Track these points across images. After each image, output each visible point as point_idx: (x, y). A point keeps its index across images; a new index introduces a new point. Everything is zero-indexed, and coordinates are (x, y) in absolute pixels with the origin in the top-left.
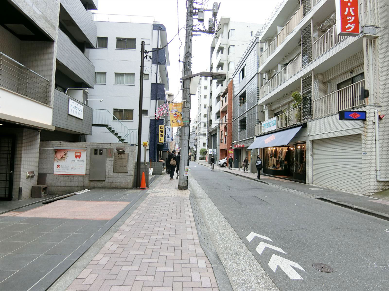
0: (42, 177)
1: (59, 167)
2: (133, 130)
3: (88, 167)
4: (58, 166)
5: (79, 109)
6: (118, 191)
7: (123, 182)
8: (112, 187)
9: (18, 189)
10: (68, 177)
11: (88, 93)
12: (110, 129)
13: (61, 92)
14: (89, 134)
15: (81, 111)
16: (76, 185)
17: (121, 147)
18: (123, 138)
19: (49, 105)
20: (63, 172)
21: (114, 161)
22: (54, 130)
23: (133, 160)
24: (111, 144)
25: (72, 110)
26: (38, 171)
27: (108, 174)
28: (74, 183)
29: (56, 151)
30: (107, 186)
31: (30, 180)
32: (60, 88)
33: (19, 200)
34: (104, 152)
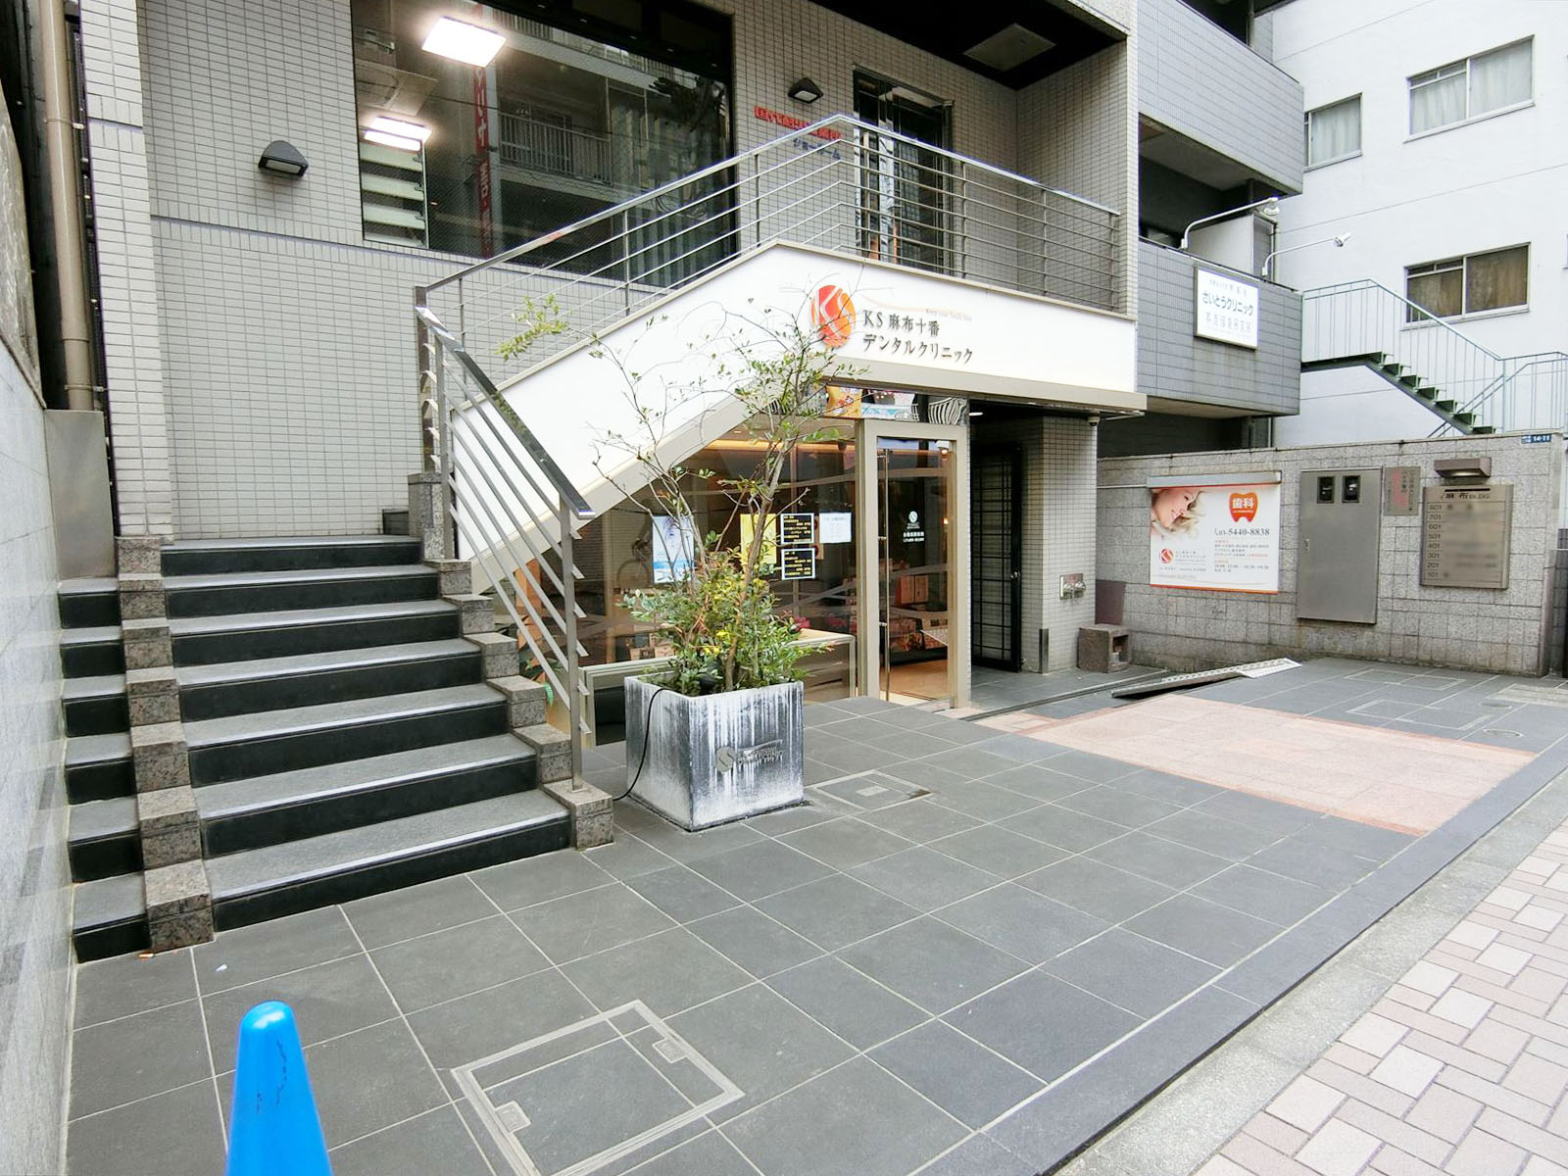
0: (1108, 597)
1: (1169, 558)
2: (1533, 360)
3: (1290, 560)
4: (1166, 556)
5: (1239, 307)
6: (1455, 684)
7: (1480, 638)
8: (1411, 659)
9: (1038, 636)
10: (1203, 602)
11: (1275, 224)
12: (1391, 370)
13: (1164, 247)
14: (1284, 410)
15: (1249, 312)
16: (1240, 636)
17: (1461, 456)
18: (1466, 411)
19: (1120, 310)
20: (1184, 577)
21: (1423, 532)
22: (1145, 408)
23: (1541, 524)
24: (1405, 446)
25: (1212, 317)
26: (1097, 571)
27: (1390, 595)
28: (1231, 627)
29: (1156, 496)
30: (1387, 654)
31: (1072, 605)
32: (1162, 236)
33: (1040, 672)
34: (1369, 485)
